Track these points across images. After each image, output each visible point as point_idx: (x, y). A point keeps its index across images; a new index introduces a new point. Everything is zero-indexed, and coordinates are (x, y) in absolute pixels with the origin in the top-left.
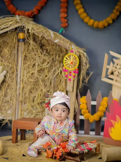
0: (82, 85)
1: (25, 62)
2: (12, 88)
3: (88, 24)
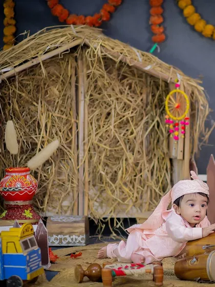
0: (198, 146)
1: (92, 109)
2: (70, 159)
3: (203, 34)
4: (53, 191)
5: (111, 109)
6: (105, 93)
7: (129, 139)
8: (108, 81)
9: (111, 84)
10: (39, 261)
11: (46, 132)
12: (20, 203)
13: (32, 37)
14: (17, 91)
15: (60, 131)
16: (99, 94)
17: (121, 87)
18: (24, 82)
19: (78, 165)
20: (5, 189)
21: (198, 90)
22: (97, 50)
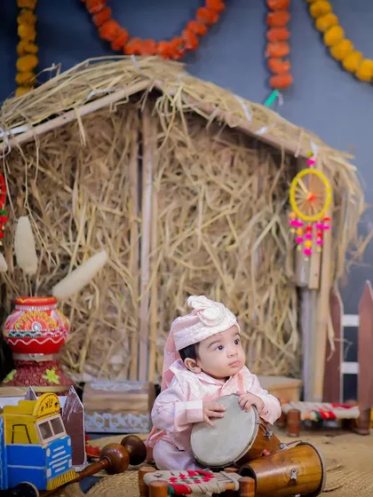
0: (345, 266)
1: (165, 199)
2: (126, 285)
3: (358, 74)
4: (96, 338)
5: (197, 201)
6: (188, 172)
7: (227, 252)
8: (193, 153)
9: (198, 157)
10: (68, 459)
11: (86, 237)
12: (39, 357)
13: (65, 74)
14: (38, 167)
15: (110, 236)
16: (178, 174)
17: (215, 163)
18: (50, 152)
19: (139, 294)
20: (14, 333)
21: (347, 171)
22: (175, 98)
